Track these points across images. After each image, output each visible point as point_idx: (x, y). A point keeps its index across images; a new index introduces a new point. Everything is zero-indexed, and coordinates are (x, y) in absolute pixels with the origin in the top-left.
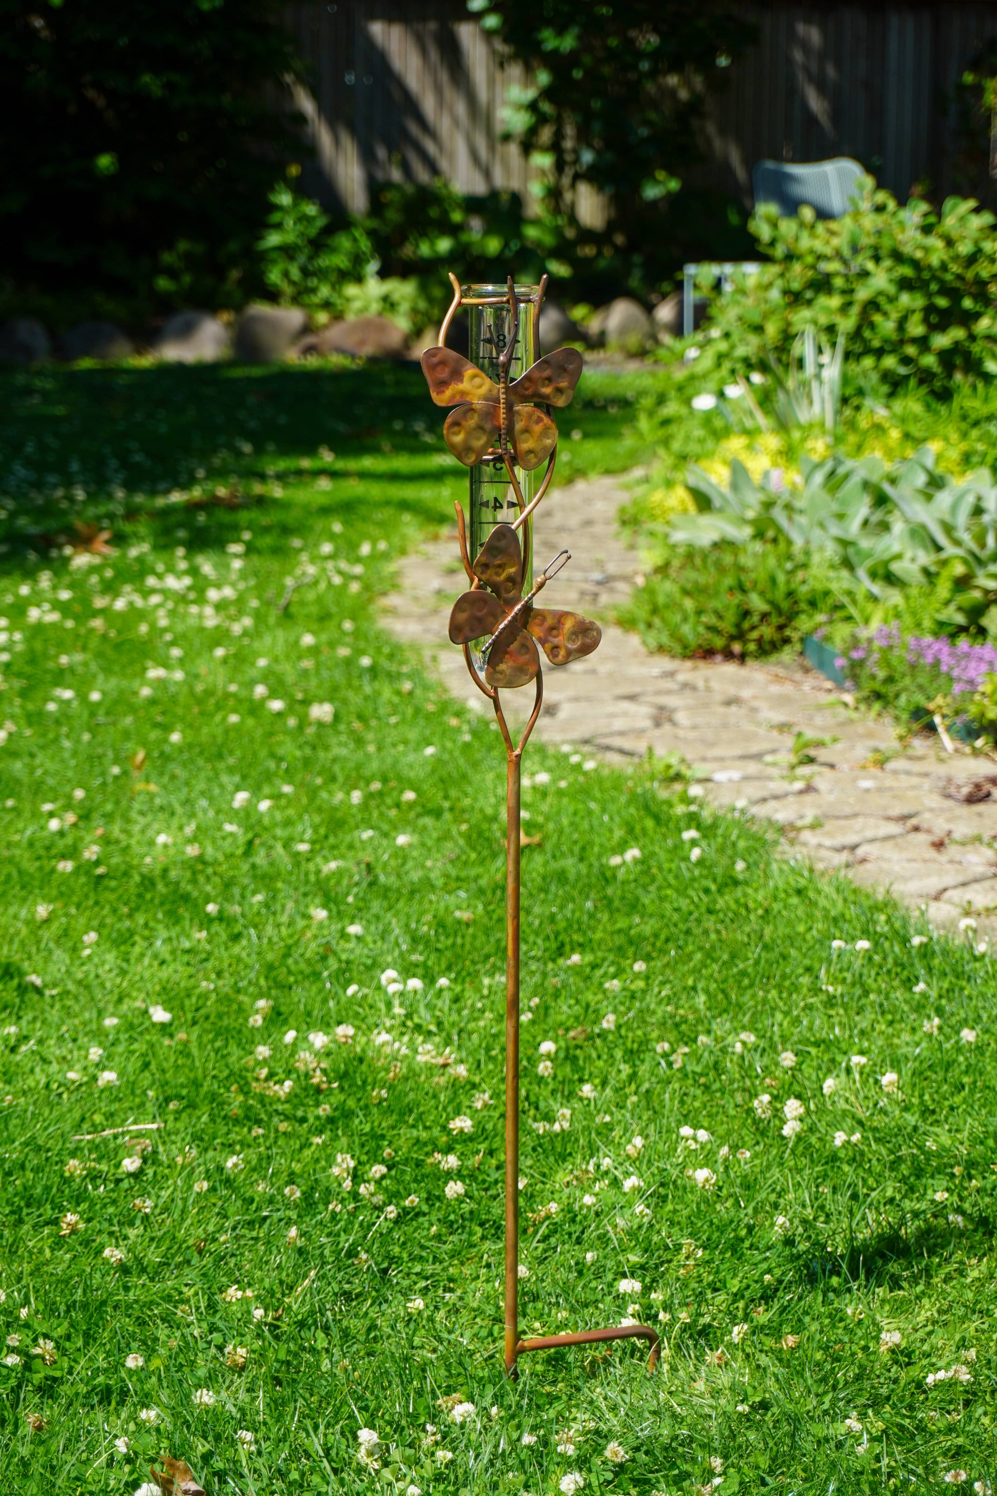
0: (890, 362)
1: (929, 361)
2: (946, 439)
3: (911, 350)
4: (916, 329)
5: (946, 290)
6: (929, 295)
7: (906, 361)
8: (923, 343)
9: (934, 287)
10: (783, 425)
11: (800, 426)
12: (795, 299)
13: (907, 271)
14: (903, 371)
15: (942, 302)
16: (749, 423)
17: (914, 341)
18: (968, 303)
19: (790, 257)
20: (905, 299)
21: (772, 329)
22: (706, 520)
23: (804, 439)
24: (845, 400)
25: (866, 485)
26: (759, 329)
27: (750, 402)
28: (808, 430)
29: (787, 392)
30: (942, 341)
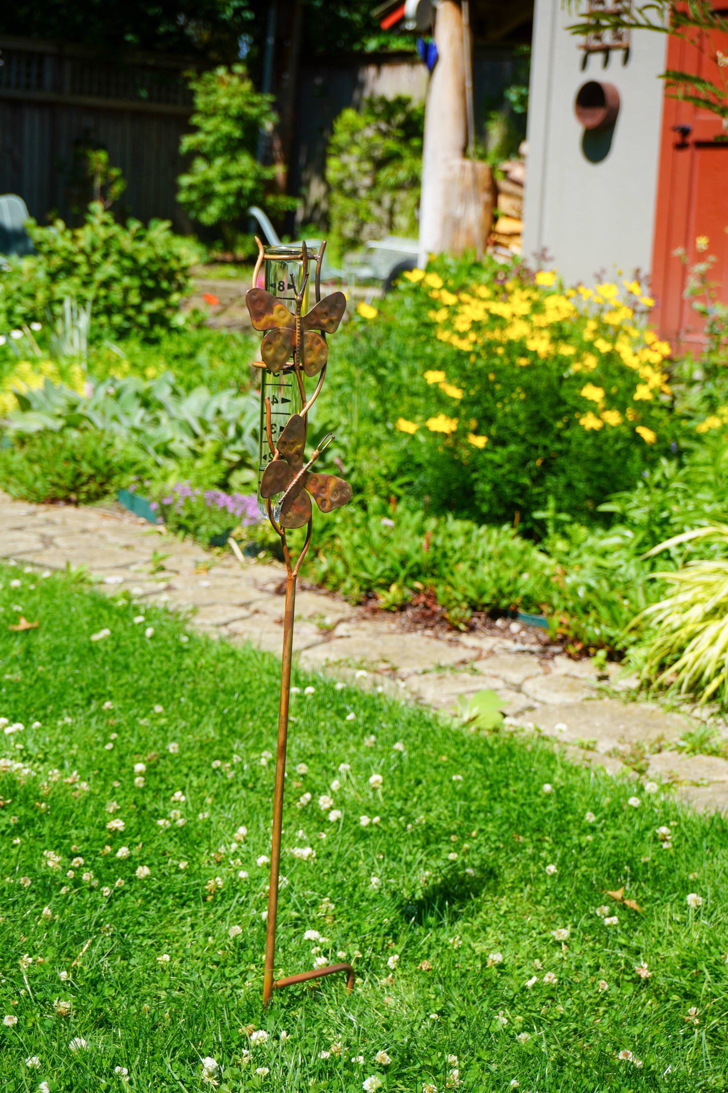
0: (117, 319)
1: (143, 319)
2: (157, 367)
3: (131, 312)
4: (134, 298)
5: (153, 276)
6: (142, 278)
7: (128, 318)
8: (138, 308)
9: (145, 274)
10: (54, 357)
11: (65, 357)
12: (53, 277)
13: (127, 263)
14: (126, 325)
15: (150, 283)
16: (30, 354)
17: (133, 306)
18: (165, 285)
19: (51, 253)
20: (127, 281)
21: (41, 296)
22: (30, 415)
23: (70, 365)
24: (91, 342)
25: (137, 395)
26: (32, 296)
27: (31, 340)
28: (72, 359)
29: (57, 335)
30: (152, 307)
